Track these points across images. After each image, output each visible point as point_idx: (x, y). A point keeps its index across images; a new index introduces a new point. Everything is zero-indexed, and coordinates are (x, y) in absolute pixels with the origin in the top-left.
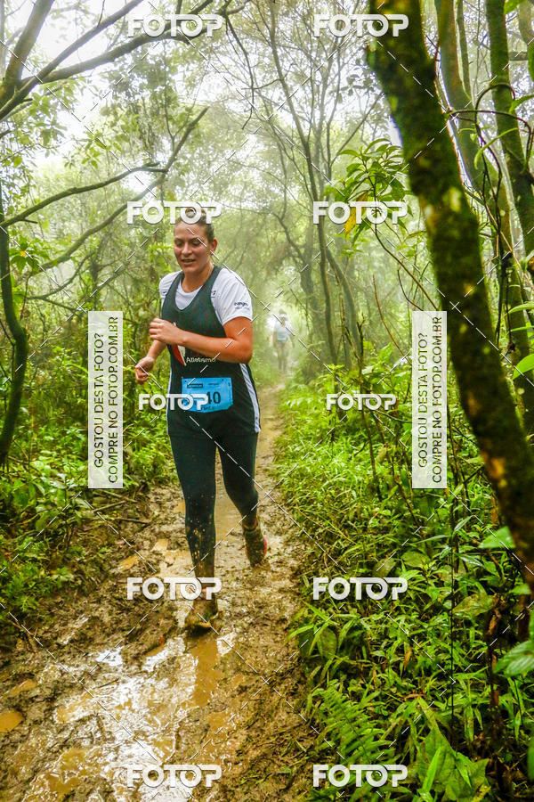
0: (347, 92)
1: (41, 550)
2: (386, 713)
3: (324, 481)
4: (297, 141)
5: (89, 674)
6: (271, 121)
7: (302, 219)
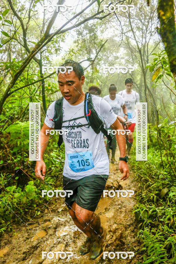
0: (154, 32)
1: (53, 181)
2: (164, 240)
4: (137, 50)
5: (67, 221)
6: (128, 43)
7: (138, 75)
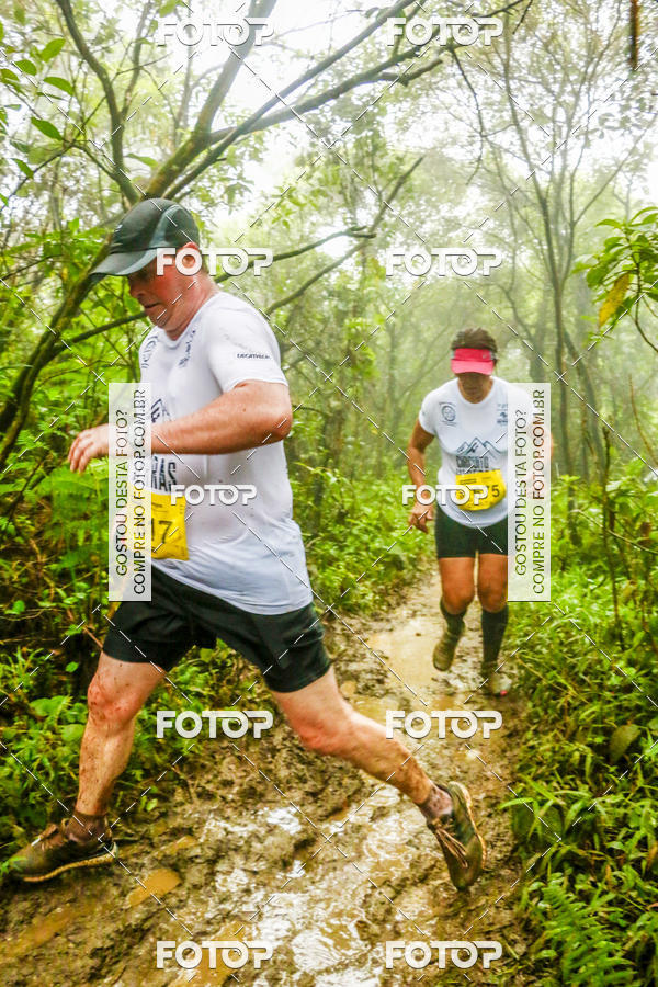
0: (598, 133)
1: (207, 683)
2: (623, 923)
3: (551, 620)
4: (533, 197)
5: (257, 837)
6: (500, 172)
7: (533, 293)
